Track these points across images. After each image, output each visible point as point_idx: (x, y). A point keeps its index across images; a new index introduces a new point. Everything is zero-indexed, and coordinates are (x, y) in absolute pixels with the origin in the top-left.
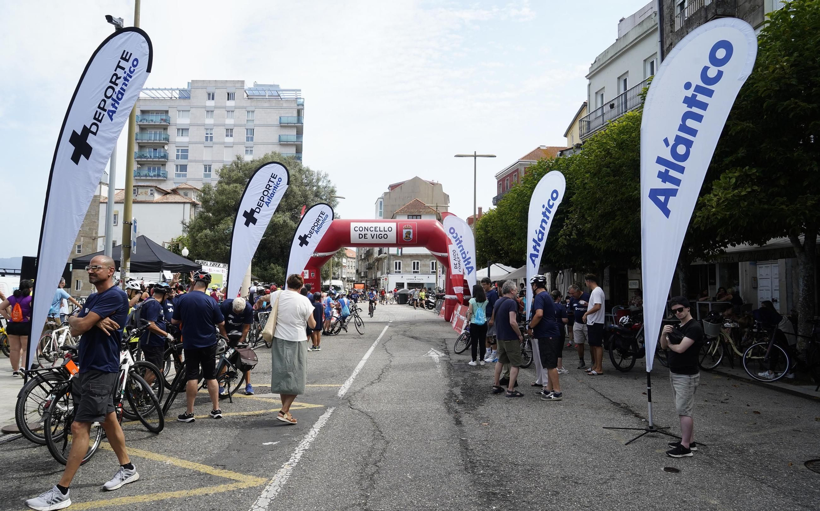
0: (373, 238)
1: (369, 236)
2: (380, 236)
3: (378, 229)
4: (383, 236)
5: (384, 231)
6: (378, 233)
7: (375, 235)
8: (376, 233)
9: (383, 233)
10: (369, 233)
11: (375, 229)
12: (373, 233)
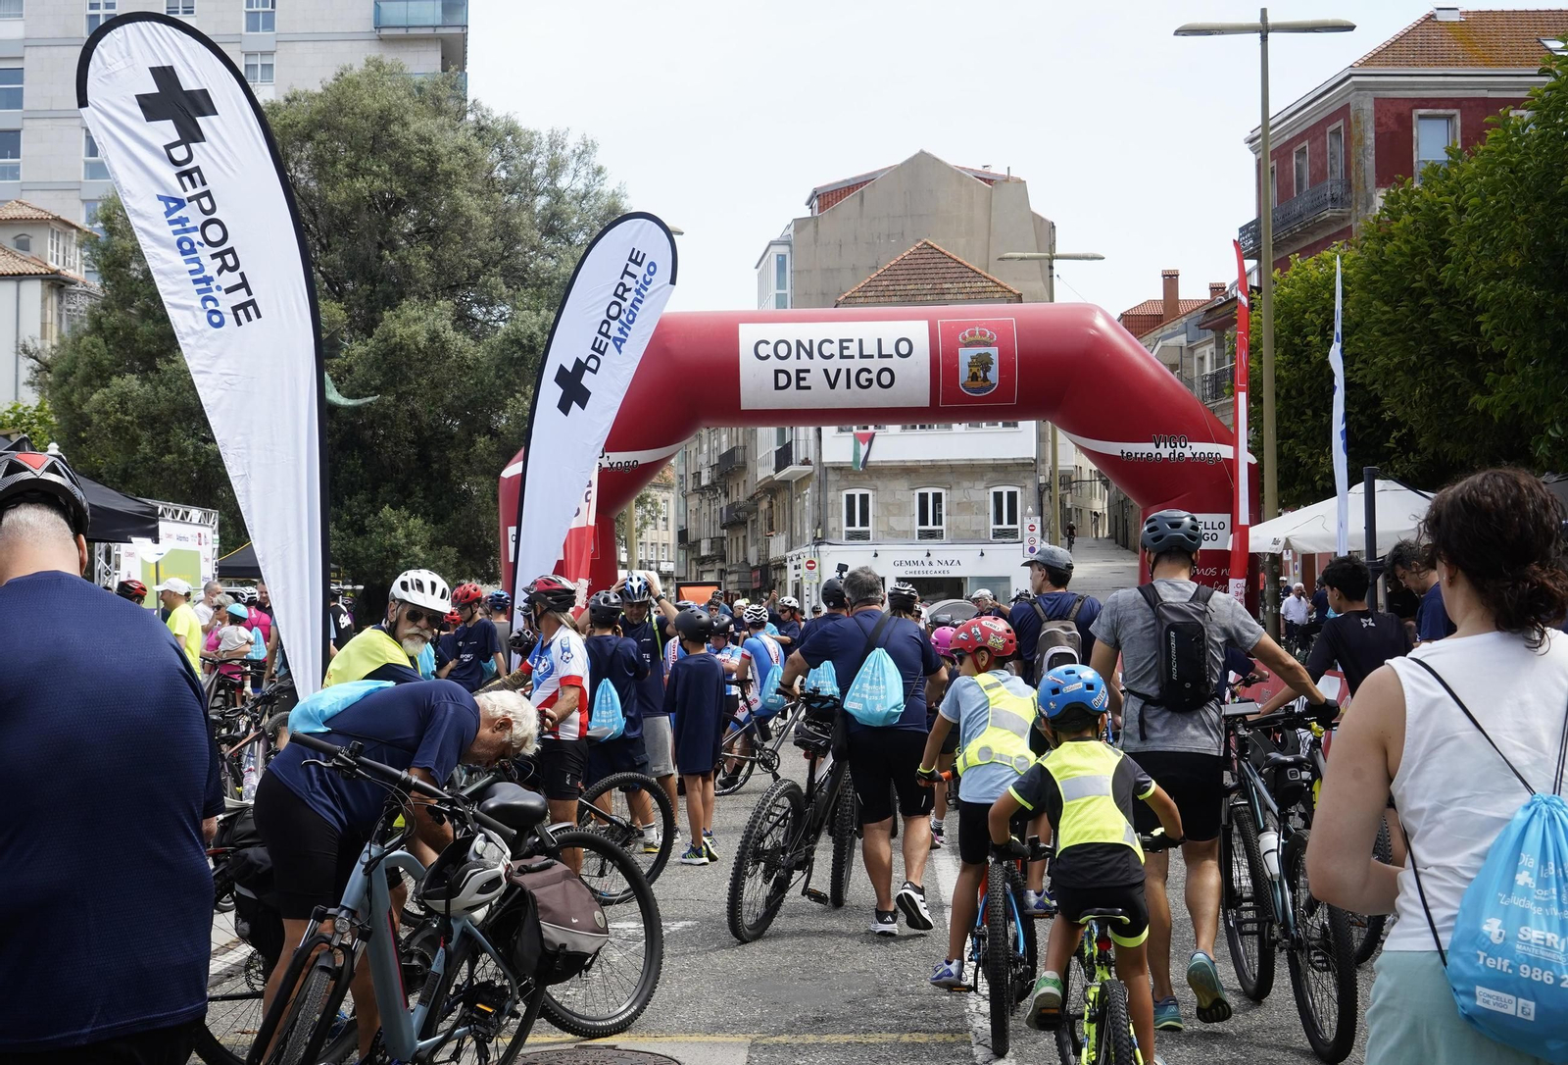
0: (832, 386)
1: (815, 379)
2: (864, 376)
3: (853, 349)
4: (874, 376)
5: (881, 356)
6: (855, 365)
7: (843, 375)
8: (844, 364)
9: (875, 365)
10: (817, 365)
11: (842, 348)
12: (832, 366)
